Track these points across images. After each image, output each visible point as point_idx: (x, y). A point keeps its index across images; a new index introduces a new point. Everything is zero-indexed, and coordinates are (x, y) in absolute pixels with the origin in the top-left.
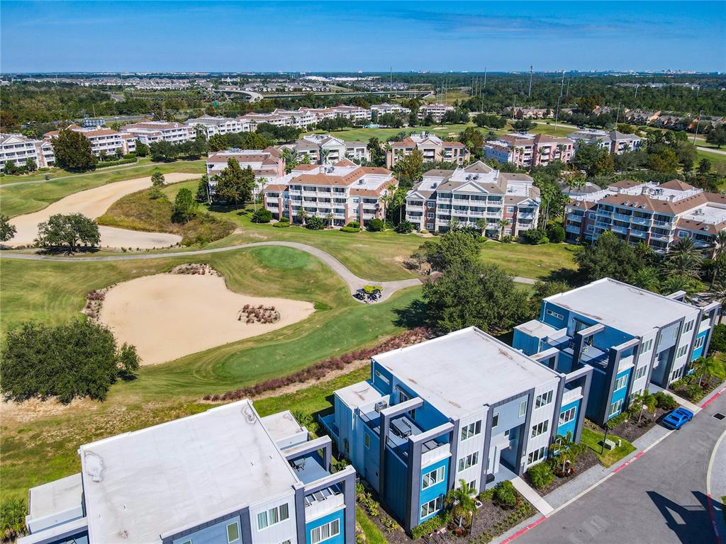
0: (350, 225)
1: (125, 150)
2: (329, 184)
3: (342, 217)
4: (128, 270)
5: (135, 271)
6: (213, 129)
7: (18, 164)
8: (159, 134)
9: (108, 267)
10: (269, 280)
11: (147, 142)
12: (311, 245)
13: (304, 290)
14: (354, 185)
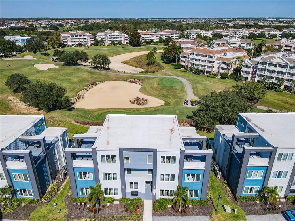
0: (213, 74)
1: (155, 40)
2: (206, 53)
3: (210, 70)
4: (112, 78)
5: (114, 78)
6: (194, 35)
7: (116, 42)
8: (170, 35)
9: (107, 75)
10: (156, 89)
11: (164, 38)
12: (187, 80)
13: (166, 96)
14: (221, 55)
